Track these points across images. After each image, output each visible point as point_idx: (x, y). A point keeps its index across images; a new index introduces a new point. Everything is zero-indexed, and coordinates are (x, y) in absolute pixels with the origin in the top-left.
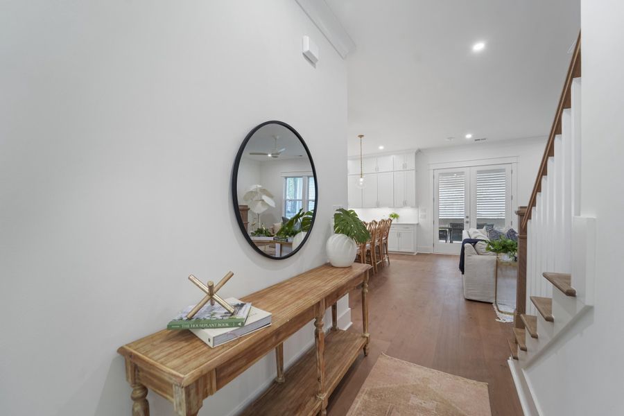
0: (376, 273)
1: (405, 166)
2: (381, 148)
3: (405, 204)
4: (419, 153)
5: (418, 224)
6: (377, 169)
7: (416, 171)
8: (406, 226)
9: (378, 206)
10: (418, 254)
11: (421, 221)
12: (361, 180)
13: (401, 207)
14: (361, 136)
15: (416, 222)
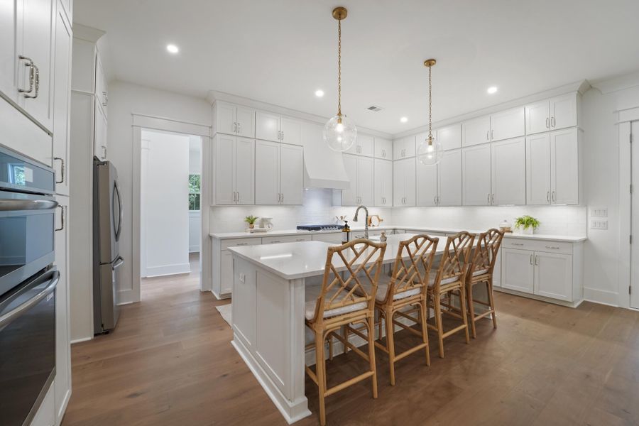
0: (472, 337)
1: (551, 122)
2: (492, 90)
3: (552, 199)
4: (588, 92)
5: (585, 241)
6: (491, 134)
7: (581, 130)
8: (551, 245)
9: (492, 202)
10: (586, 306)
11: (594, 234)
12: (430, 149)
13: (542, 205)
14: (430, 63)
15: (582, 237)
